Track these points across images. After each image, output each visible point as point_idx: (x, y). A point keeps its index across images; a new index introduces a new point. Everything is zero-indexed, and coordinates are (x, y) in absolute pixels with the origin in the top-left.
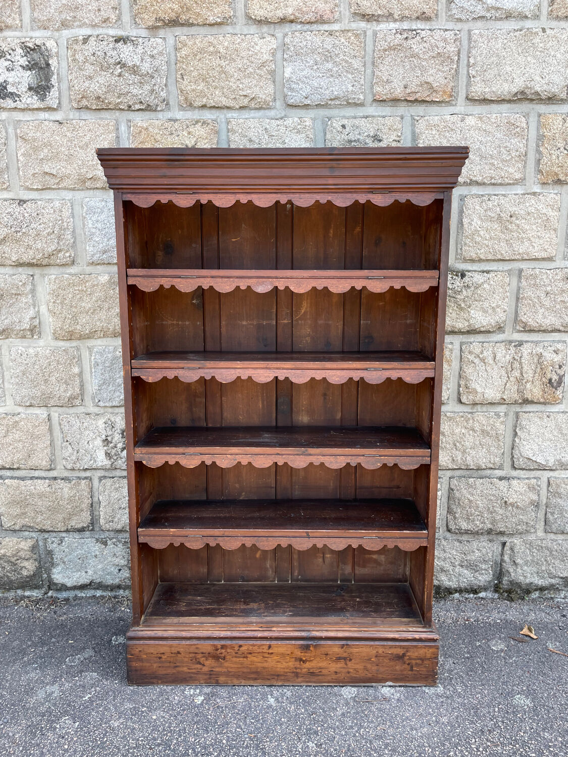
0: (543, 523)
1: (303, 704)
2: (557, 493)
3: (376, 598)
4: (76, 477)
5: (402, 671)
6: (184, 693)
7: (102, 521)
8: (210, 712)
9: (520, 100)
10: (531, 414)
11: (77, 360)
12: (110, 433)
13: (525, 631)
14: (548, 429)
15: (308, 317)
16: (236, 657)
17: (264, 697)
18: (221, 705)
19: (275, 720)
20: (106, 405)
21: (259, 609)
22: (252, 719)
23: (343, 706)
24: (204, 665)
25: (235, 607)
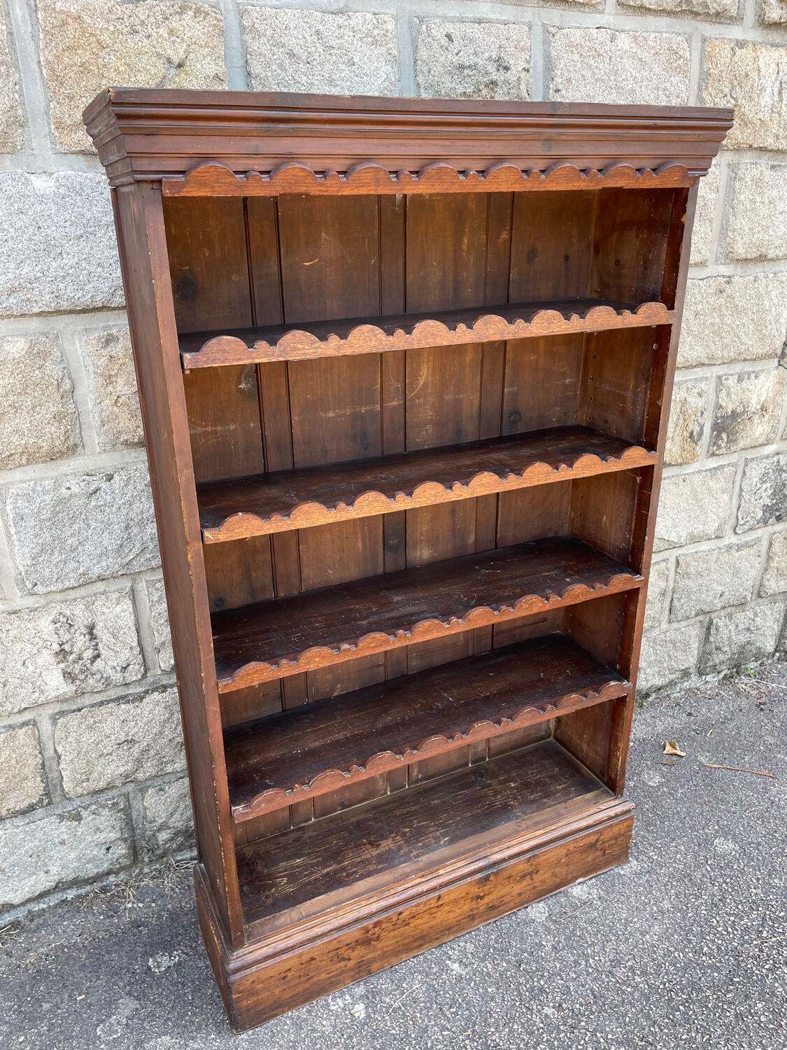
1: (498, 955)
2: (687, 573)
3: (533, 774)
5: (593, 860)
6: (330, 1010)
7: (67, 786)
8: (389, 1024)
9: (683, 12)
10: (667, 481)
12: (67, 637)
13: (668, 749)
14: (684, 497)
15: (430, 391)
16: (394, 930)
17: (445, 969)
18: (395, 1005)
19: (480, 996)
20: (49, 589)
21: (399, 848)
22: (450, 1007)
23: (546, 935)
24: (349, 959)
25: (363, 857)
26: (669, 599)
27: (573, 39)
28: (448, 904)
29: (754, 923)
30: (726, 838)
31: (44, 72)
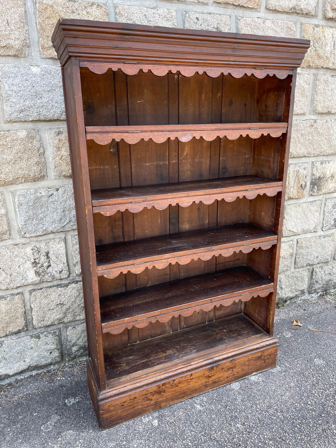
0: (294, 264)
1: (217, 402)
2: (302, 247)
3: (234, 327)
4: (10, 294)
5: (260, 364)
6: (142, 422)
7: (35, 322)
8: (168, 428)
9: (292, 12)
10: (292, 205)
11: (2, 203)
12: (37, 256)
13: (295, 323)
14: (299, 213)
15: (189, 157)
16: (171, 388)
17: (194, 407)
18: (171, 421)
19: (209, 419)
20: (31, 235)
21: (175, 354)
22: (195, 423)
23: (239, 395)
24: (152, 400)
25: (159, 357)
26: (294, 258)
27: (247, 22)
28: (195, 378)
29: (331, 393)
30: (319, 358)
31: (38, 26)
